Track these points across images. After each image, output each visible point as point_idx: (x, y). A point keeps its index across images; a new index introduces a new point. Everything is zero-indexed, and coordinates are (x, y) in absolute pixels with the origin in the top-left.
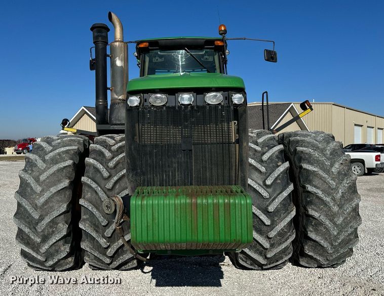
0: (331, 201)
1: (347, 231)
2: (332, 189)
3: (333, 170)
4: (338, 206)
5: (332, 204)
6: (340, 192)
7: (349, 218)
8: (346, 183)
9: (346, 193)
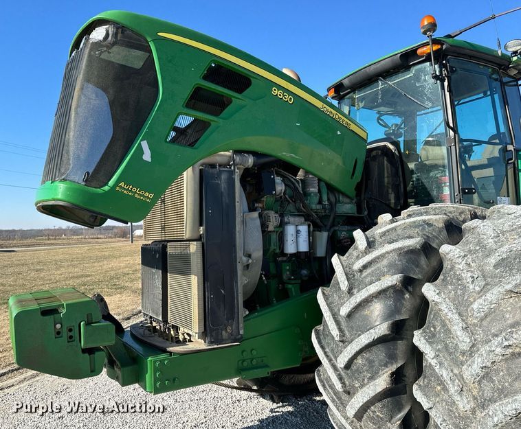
6: (476, 365)
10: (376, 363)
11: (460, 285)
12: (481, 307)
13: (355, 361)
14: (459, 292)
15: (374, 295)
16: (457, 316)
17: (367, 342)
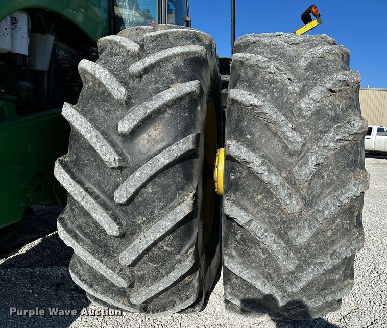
0: (283, 185)
1: (321, 264)
2: (292, 154)
3: (302, 105)
4: (303, 198)
5: (283, 193)
6: (310, 164)
7: (330, 233)
8: (332, 140)
9: (327, 166)
10: (173, 188)
11: (274, 88)
12: (307, 105)
13: (142, 191)
14: (276, 95)
15: (170, 104)
16: (283, 118)
17: (167, 162)
